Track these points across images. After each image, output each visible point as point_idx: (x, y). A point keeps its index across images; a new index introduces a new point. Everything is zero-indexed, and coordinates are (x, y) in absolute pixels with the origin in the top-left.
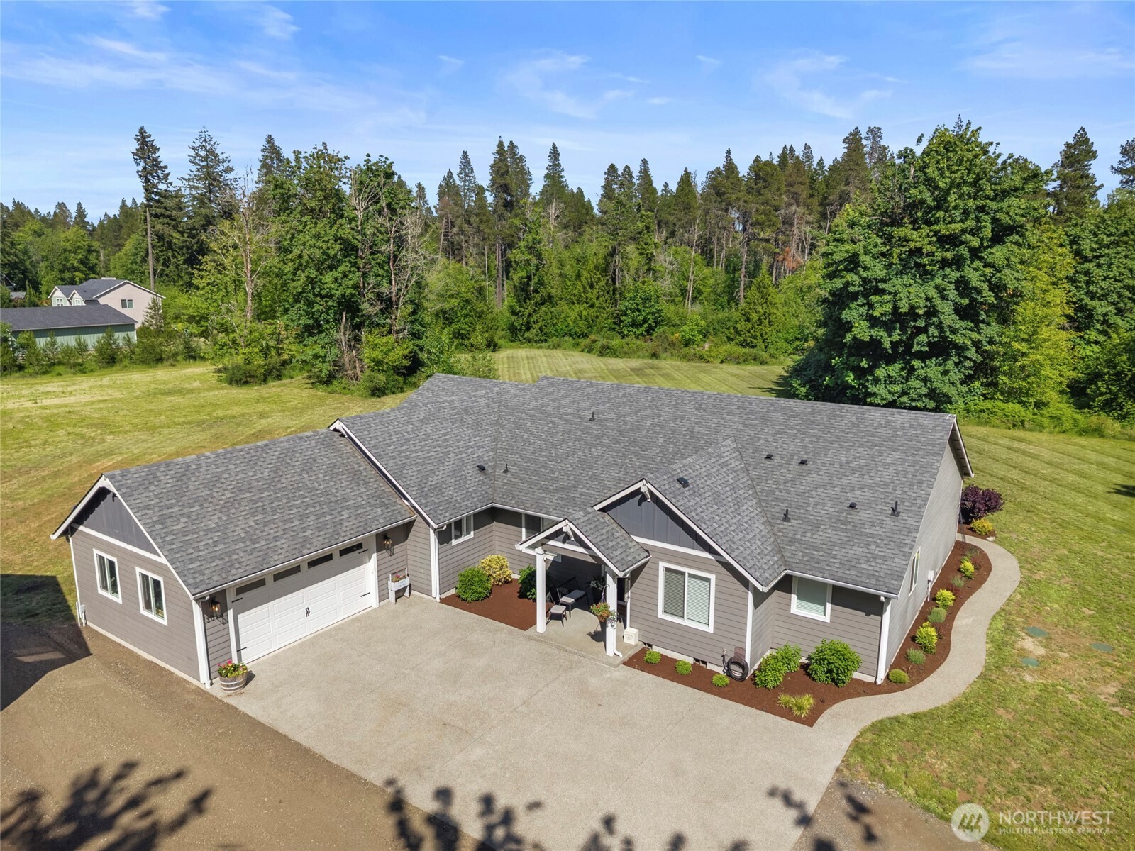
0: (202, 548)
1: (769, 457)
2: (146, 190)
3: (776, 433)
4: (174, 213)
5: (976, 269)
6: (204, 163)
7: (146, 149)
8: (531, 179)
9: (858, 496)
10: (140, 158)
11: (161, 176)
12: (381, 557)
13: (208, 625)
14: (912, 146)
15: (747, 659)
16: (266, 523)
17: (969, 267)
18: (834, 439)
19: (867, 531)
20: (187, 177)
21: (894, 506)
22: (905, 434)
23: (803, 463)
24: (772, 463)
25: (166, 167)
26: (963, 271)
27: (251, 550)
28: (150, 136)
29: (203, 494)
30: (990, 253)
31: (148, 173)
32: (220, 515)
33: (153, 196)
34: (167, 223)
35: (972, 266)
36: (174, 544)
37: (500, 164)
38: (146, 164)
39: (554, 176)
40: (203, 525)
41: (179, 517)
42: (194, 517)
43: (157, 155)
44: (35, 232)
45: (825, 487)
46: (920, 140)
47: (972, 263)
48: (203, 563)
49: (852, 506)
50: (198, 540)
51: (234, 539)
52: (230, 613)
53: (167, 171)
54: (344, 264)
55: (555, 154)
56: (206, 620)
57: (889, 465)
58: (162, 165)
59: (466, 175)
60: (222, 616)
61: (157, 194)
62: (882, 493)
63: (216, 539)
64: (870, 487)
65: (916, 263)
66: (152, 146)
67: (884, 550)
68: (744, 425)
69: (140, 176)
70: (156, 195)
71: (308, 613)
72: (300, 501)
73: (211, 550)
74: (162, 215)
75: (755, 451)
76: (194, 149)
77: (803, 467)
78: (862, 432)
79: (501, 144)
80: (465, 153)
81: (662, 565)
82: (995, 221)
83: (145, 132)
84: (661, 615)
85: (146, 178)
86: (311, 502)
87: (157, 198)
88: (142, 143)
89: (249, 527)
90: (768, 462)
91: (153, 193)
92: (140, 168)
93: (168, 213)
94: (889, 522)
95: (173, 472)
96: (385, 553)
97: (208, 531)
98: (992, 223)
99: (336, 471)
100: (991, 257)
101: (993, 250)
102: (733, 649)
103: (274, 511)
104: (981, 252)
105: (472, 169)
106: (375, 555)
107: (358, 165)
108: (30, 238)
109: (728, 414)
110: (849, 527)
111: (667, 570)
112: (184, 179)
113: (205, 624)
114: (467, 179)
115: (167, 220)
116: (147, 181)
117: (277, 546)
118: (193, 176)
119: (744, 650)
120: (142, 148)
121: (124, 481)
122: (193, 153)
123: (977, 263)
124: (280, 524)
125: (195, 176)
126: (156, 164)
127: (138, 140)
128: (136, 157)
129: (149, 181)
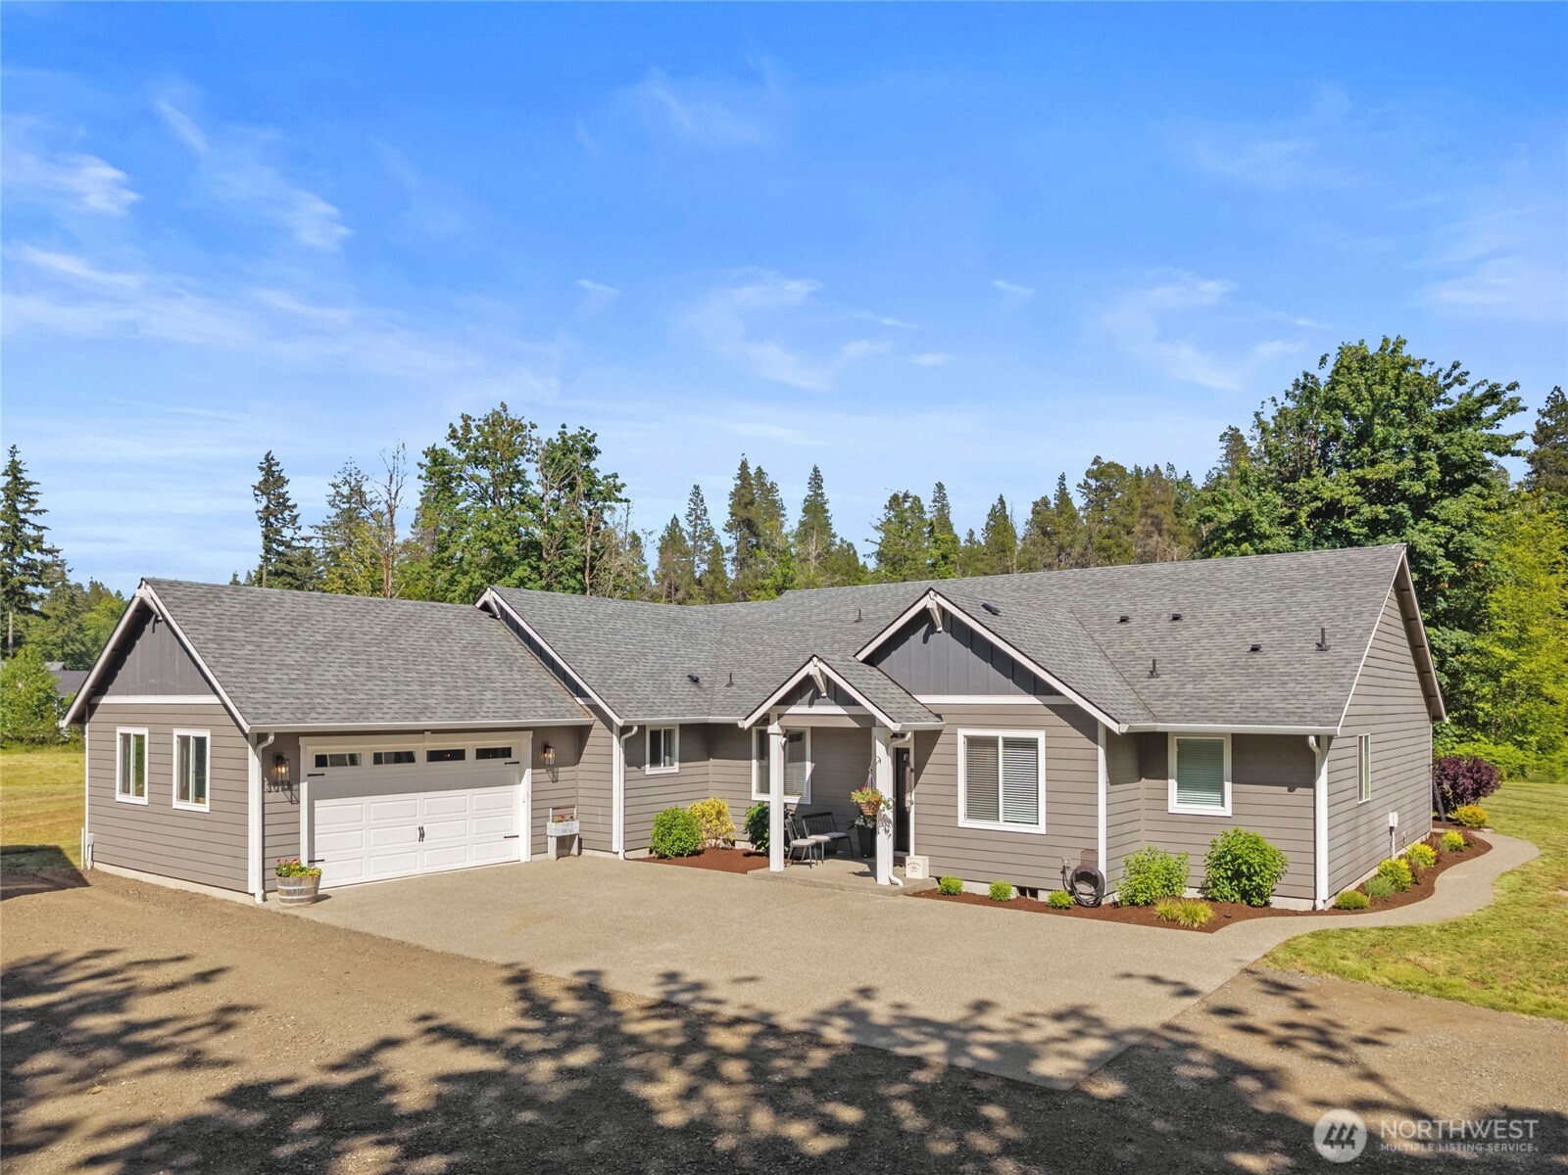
0: (273, 681)
1: (1124, 620)
2: (266, 537)
3: (1133, 597)
4: (298, 569)
5: (1424, 531)
6: (346, 506)
7: (272, 480)
8: (784, 515)
9: (1262, 639)
10: (263, 493)
11: (288, 518)
12: (539, 778)
13: (269, 797)
14: (1314, 370)
15: (1102, 868)
16: (370, 678)
17: (1413, 528)
18: (1220, 590)
19: (1281, 670)
20: (322, 524)
21: (1320, 641)
22: (1329, 572)
23: (1176, 618)
24: (1129, 625)
25: (295, 506)
26: (1404, 534)
27: (344, 700)
28: (277, 464)
29: (283, 629)
30: (1442, 508)
31: (270, 514)
32: (304, 655)
33: (274, 546)
34: (289, 583)
35: (1417, 527)
36: (231, 667)
37: (743, 491)
38: (269, 501)
39: (816, 509)
40: (276, 658)
41: (244, 643)
42: (265, 648)
43: (285, 490)
44: (112, 612)
45: (1211, 637)
46: (1323, 360)
47: (1416, 523)
48: (271, 696)
49: (1255, 649)
50: (268, 671)
51: (319, 682)
52: (304, 787)
53: (296, 512)
54: (521, 568)
55: (816, 480)
56: (267, 787)
57: (1308, 603)
58: (289, 503)
59: (697, 518)
60: (290, 788)
61: (282, 543)
62: (1299, 631)
63: (293, 677)
64: (1280, 629)
65: (1335, 529)
66: (280, 477)
67: (1308, 685)
68: (1084, 595)
69: (260, 518)
70: (279, 546)
71: (422, 835)
72: (422, 667)
73: (284, 686)
74: (283, 572)
75: (1103, 617)
76: (334, 486)
77: (1177, 623)
78: (1263, 578)
79: (744, 466)
80: (696, 487)
81: (962, 733)
82: (1443, 459)
83: (272, 459)
84: (963, 822)
85: (268, 521)
86: (439, 671)
87: (281, 549)
88: (267, 474)
89: (344, 676)
90: (1123, 626)
91: (275, 541)
92: (261, 507)
93: (289, 569)
94: (1315, 658)
95: (244, 598)
96: (544, 775)
97: (281, 666)
98: (1439, 463)
99: (479, 649)
100: (1443, 513)
101: (1445, 503)
102: (1078, 854)
103: (382, 668)
104: (1428, 508)
105: (705, 510)
106: (529, 772)
107: (550, 439)
108: (105, 620)
109: (1060, 589)
110: (1251, 671)
111: (972, 742)
112: (317, 527)
113: (263, 792)
114: (699, 522)
115: (289, 579)
116: (269, 524)
117: (382, 703)
118: (329, 524)
119: (1095, 852)
120: (266, 481)
121: (172, 591)
122: (332, 491)
123: (1424, 523)
124: (390, 683)
125: (333, 523)
126: (283, 503)
127: (262, 469)
128: (257, 492)
129: (272, 524)
